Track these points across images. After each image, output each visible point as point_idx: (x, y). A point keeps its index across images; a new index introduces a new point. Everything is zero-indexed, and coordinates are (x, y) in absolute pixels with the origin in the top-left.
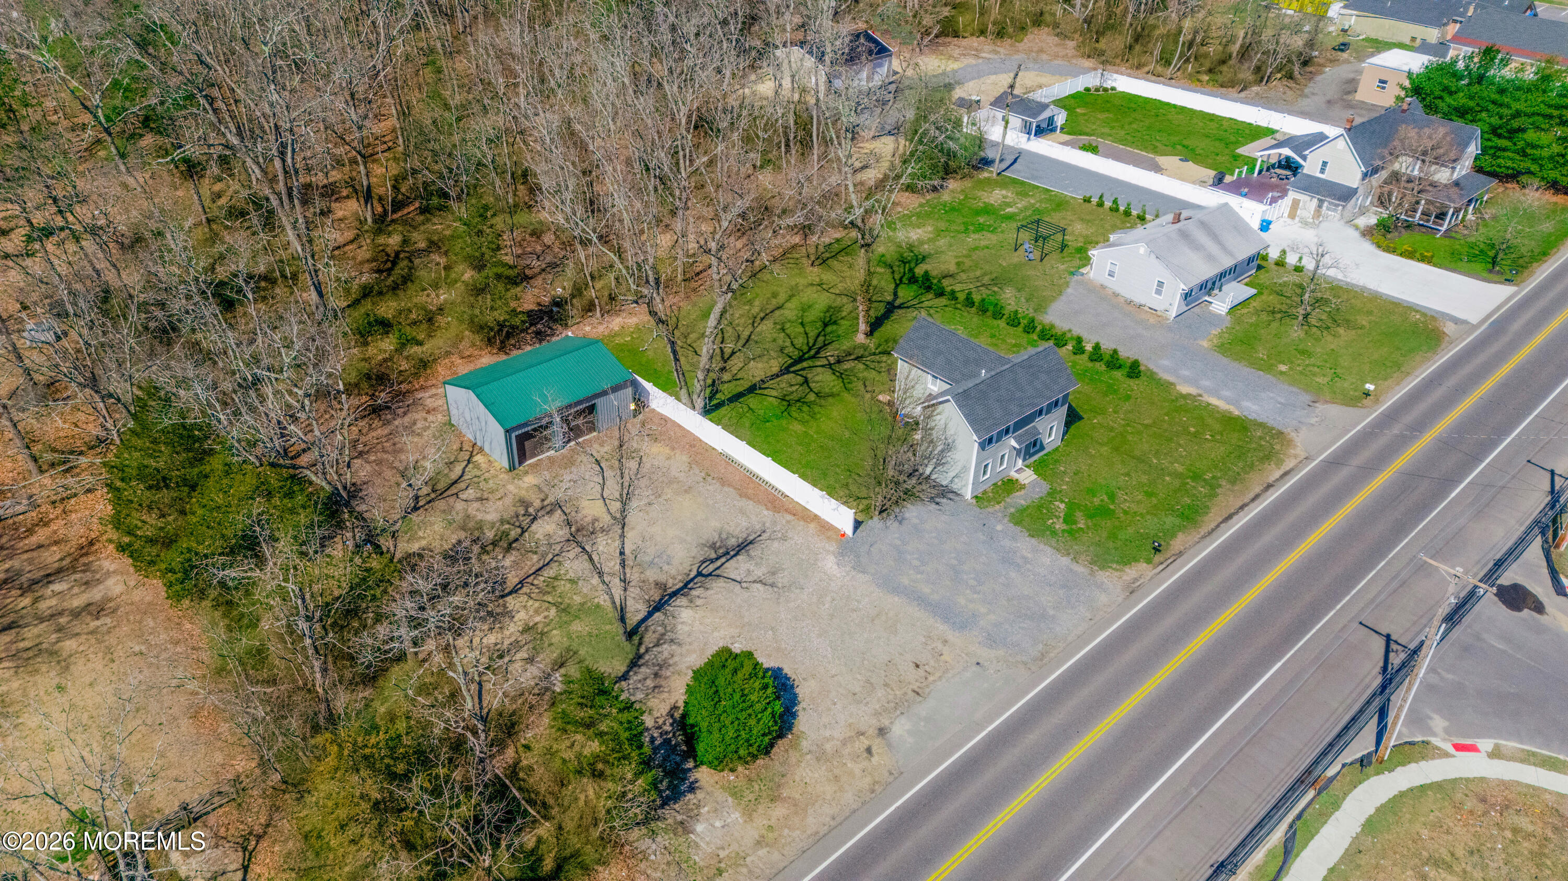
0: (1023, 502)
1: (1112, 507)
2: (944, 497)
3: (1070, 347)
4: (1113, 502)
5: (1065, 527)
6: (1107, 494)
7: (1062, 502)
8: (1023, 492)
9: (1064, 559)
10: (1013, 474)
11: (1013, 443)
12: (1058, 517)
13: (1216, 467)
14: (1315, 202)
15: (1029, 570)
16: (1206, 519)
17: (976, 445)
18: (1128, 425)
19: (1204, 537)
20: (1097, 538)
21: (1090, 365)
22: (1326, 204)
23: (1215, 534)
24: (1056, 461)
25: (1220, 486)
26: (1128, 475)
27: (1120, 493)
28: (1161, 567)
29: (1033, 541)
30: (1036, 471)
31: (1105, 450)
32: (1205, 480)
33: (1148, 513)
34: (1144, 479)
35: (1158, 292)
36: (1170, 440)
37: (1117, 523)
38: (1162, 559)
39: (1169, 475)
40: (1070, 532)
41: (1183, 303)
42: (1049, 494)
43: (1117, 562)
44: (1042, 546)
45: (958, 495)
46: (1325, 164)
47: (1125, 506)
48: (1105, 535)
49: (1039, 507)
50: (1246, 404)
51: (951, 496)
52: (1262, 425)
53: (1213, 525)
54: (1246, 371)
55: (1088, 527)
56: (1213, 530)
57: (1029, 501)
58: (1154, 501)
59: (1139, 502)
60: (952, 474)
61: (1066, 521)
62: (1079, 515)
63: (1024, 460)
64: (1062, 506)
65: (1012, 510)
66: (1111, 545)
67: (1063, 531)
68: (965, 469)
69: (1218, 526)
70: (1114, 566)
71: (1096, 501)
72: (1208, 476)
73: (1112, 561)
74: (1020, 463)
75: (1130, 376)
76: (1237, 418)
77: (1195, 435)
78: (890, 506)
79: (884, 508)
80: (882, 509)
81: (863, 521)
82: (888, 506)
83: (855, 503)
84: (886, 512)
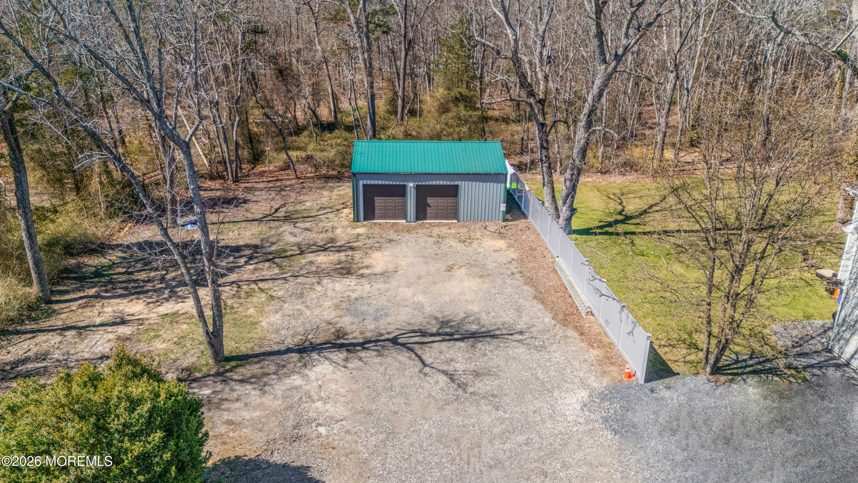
78: (743, 373)
79: (729, 372)
80: (725, 370)
81: (678, 374)
82: (740, 371)
83: (685, 351)
84: (730, 377)
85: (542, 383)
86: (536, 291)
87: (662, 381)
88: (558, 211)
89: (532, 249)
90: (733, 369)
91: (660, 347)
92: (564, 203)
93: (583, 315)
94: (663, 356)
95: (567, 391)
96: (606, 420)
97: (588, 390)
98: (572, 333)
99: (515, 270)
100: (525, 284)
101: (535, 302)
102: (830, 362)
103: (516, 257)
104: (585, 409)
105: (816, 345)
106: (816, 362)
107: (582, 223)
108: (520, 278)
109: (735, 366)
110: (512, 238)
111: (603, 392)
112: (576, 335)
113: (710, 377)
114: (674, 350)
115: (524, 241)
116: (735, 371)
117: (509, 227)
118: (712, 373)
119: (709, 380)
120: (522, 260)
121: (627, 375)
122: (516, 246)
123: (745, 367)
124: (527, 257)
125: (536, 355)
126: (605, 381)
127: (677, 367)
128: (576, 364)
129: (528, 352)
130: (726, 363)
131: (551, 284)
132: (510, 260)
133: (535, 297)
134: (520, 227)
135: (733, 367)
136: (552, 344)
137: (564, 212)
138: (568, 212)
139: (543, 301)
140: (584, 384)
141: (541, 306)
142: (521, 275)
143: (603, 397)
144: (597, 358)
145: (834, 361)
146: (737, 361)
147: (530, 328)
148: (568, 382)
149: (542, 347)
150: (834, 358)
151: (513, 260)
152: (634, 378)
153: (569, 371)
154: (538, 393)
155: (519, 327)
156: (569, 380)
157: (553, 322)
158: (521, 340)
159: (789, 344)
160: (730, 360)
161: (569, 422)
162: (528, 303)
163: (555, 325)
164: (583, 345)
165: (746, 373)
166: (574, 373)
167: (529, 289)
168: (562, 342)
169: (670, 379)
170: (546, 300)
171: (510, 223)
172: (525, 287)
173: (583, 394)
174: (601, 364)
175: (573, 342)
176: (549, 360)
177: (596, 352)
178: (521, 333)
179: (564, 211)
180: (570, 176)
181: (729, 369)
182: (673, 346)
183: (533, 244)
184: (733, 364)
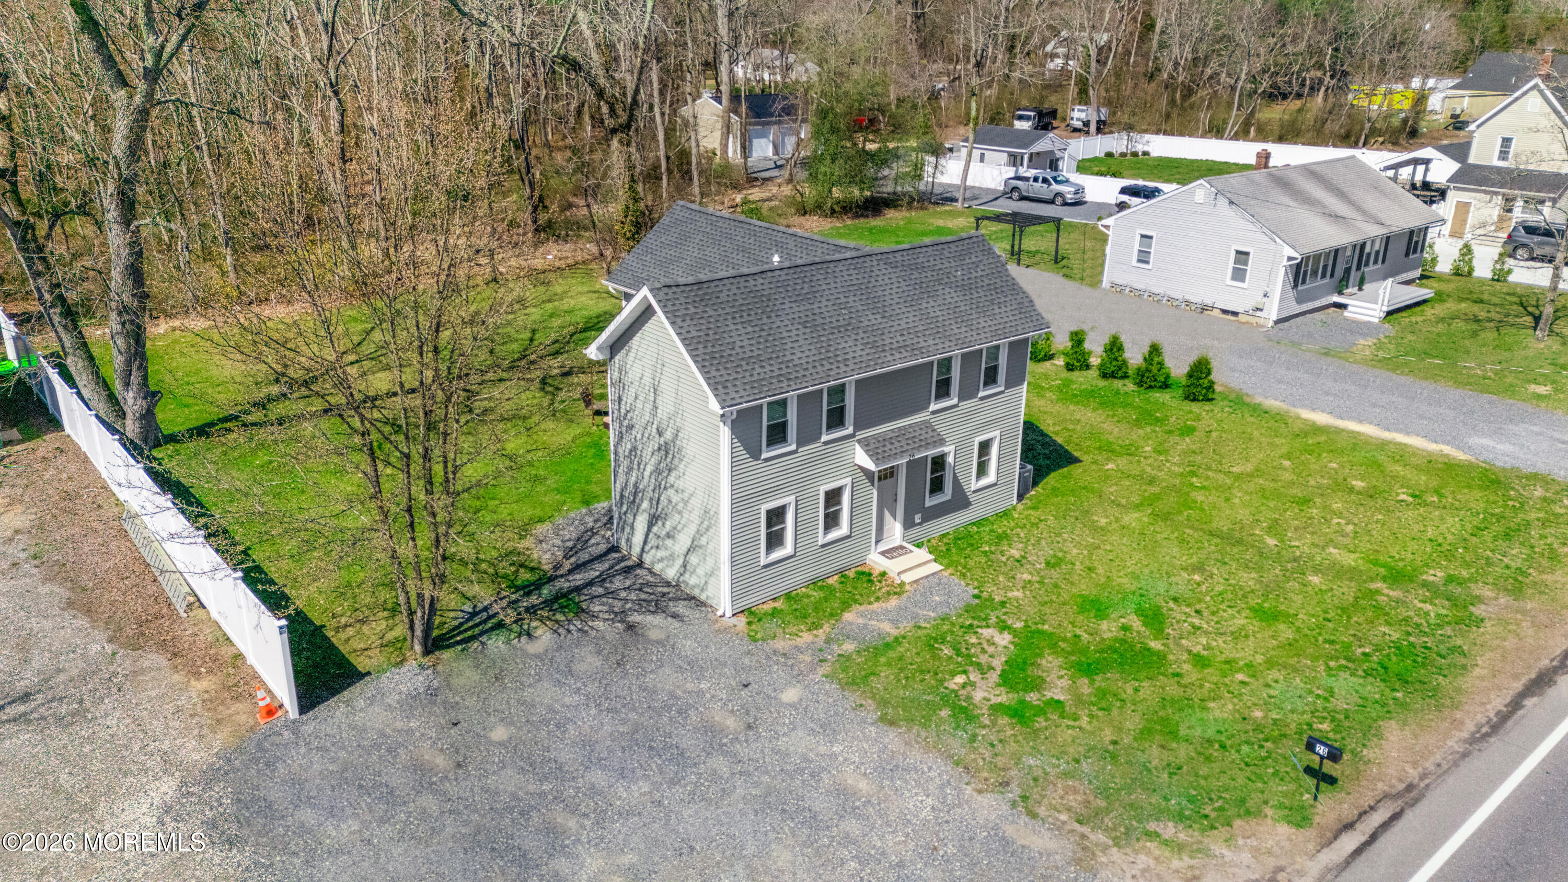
0: (887, 627)
1: (1155, 645)
2: (658, 609)
3: (1060, 362)
4: (1159, 633)
5: (1003, 697)
6: (1140, 612)
7: (1003, 627)
8: (893, 602)
9: (987, 800)
10: (876, 560)
11: (862, 458)
12: (984, 670)
13: (1449, 555)
14: (1499, 200)
15: (848, 841)
16: (1467, 682)
17: (725, 433)
18: (1193, 474)
19: (1479, 739)
20: (1108, 735)
21: (1102, 383)
22: (1519, 203)
23: (1514, 731)
24: (1001, 538)
25: (1479, 600)
26: (1199, 568)
27: (1178, 612)
28: (1349, 842)
29: (892, 738)
30: (939, 554)
31: (1132, 519)
32: (1425, 584)
33: (1270, 663)
34: (1248, 579)
35: (1239, 275)
36: (1306, 502)
37: (1173, 690)
38: (1347, 811)
39: (1317, 570)
40: (1019, 714)
41: (1291, 294)
42: (968, 609)
43: (1180, 817)
44: (915, 755)
45: (701, 604)
46: (1507, 142)
47: (1198, 645)
48: (1133, 723)
49: (932, 643)
50: (1477, 441)
51: (681, 608)
52: (1535, 478)
53: (1498, 703)
54: (1454, 394)
55: (1079, 700)
56: (1504, 718)
57: (906, 626)
58: (1286, 633)
59: (1238, 635)
60: (683, 542)
61: (1007, 680)
62: (1051, 664)
63: (908, 524)
64: (1003, 639)
65: (849, 647)
66: (1155, 755)
67: (996, 709)
68: (708, 519)
69: (1516, 704)
70: (1169, 830)
71: (1108, 629)
72: (1435, 575)
73: (1159, 814)
74: (895, 531)
75: (1191, 397)
76: (1468, 467)
77: (1371, 494)
78: (482, 633)
79: (458, 638)
80: (451, 638)
81: (369, 673)
82: (477, 631)
83: (384, 624)
84: (460, 648)
85: (69, 798)
86: (72, 589)
87: (335, 699)
88: (118, 403)
89: (69, 497)
90: (465, 631)
91: (337, 632)
92: (127, 384)
93: (181, 612)
94: (341, 648)
95: (128, 795)
96: (212, 825)
97: (177, 774)
98: (155, 659)
99: (22, 555)
100: (46, 580)
101: (67, 615)
102: (617, 568)
103: (28, 524)
104: (167, 819)
105: (597, 545)
106: (597, 573)
107: (194, 416)
108: (35, 571)
109: (470, 624)
110: (18, 481)
111: (211, 765)
112: (161, 660)
113: (425, 660)
114: (365, 629)
115: (50, 482)
116: (469, 633)
117: (12, 459)
118: (427, 652)
119: (422, 667)
120: (41, 527)
121: (264, 712)
122: (27, 498)
123: (485, 622)
124: (55, 517)
125: (58, 738)
126: (220, 740)
127: (367, 660)
128: (157, 725)
129: (39, 737)
130: (456, 623)
131: (111, 563)
132: (9, 534)
133: (70, 604)
134: (40, 453)
135: (466, 626)
136: (101, 699)
137: (132, 401)
138: (139, 402)
139: (89, 611)
140: (168, 763)
141: (82, 622)
142: (36, 562)
143: (210, 777)
144: (206, 696)
145: (622, 564)
146: (474, 614)
147: (49, 679)
148: (132, 773)
149: (75, 713)
150: (623, 559)
151: (17, 532)
152: (280, 713)
153: (136, 748)
154: (56, 823)
155: (20, 687)
156: (134, 768)
157: (109, 649)
158: (25, 714)
159: (560, 554)
160: (461, 614)
161: (127, 863)
162: (47, 624)
163: (114, 654)
164: (176, 677)
165: (486, 632)
166: (148, 749)
167: (56, 589)
168: (127, 685)
169: (351, 689)
170: (97, 603)
171: (19, 448)
172: (45, 589)
173: (167, 787)
174: (212, 706)
175: (153, 679)
176: (90, 740)
177: (200, 686)
178: (26, 697)
179: (130, 401)
180: (119, 327)
181: (458, 634)
182: (363, 622)
183: (69, 487)
184: (468, 620)
